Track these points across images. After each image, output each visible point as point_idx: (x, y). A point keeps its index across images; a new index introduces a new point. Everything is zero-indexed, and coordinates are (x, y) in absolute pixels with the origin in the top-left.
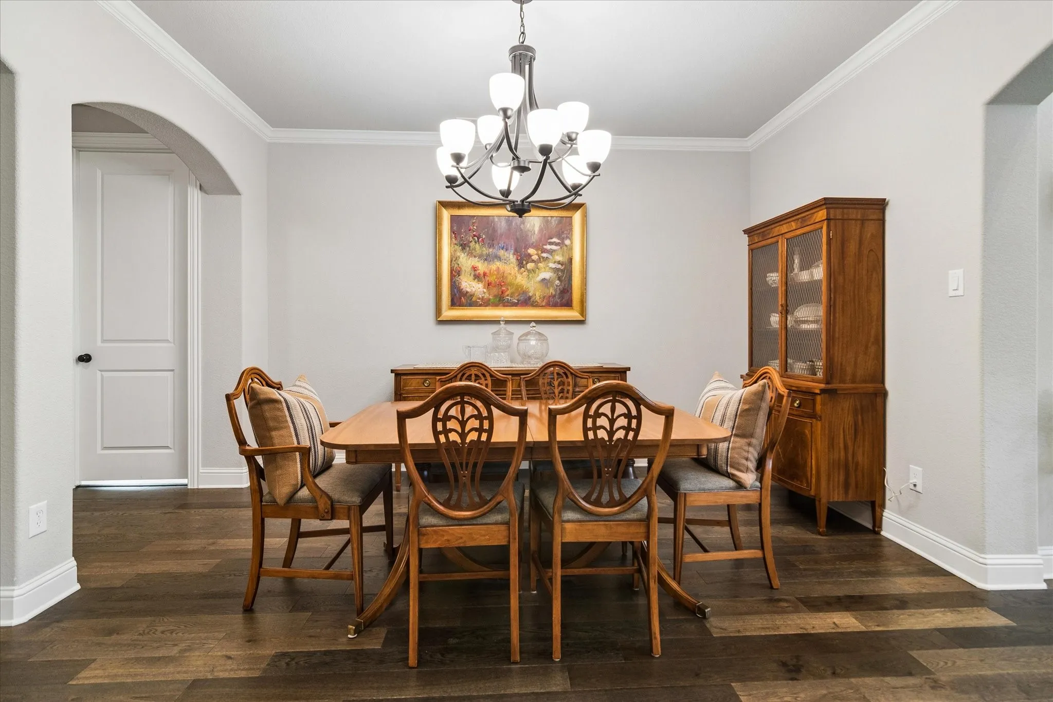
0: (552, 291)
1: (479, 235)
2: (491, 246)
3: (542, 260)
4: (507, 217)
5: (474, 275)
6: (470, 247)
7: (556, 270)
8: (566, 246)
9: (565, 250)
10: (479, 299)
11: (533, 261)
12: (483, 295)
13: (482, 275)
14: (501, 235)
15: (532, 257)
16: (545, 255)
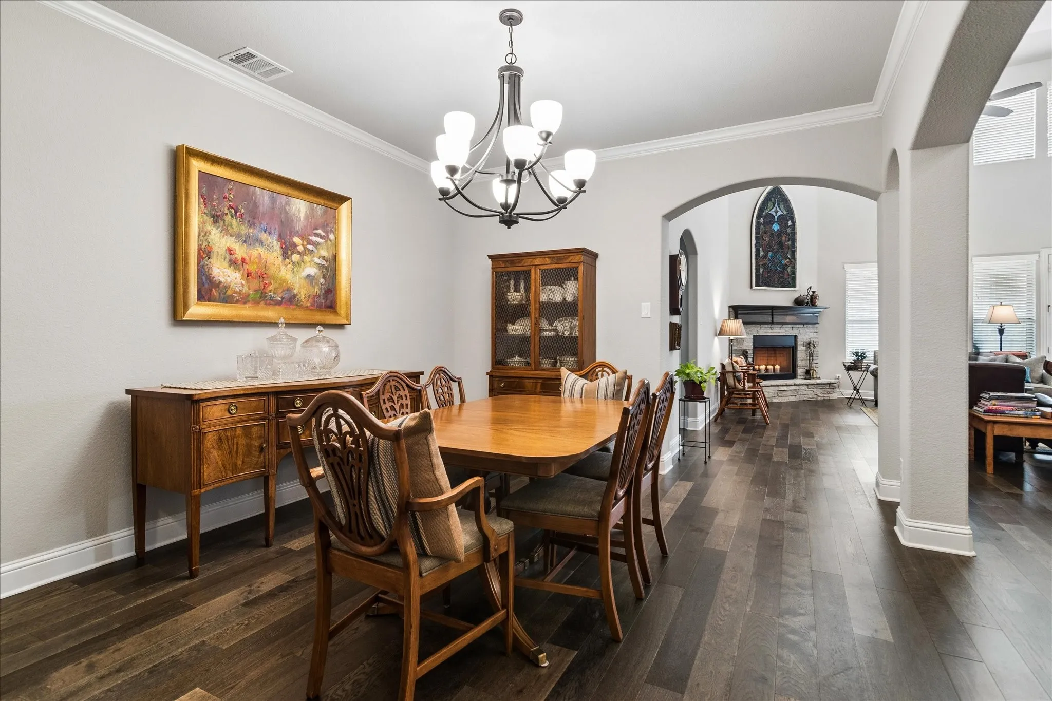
0: (317, 290)
1: (237, 207)
2: (252, 225)
3: (307, 252)
4: (270, 192)
5: (230, 261)
6: (224, 221)
7: (321, 266)
8: (330, 240)
9: (330, 246)
10: (236, 293)
11: (298, 252)
12: (241, 288)
13: (240, 261)
14: (264, 214)
15: (298, 248)
16: (310, 247)
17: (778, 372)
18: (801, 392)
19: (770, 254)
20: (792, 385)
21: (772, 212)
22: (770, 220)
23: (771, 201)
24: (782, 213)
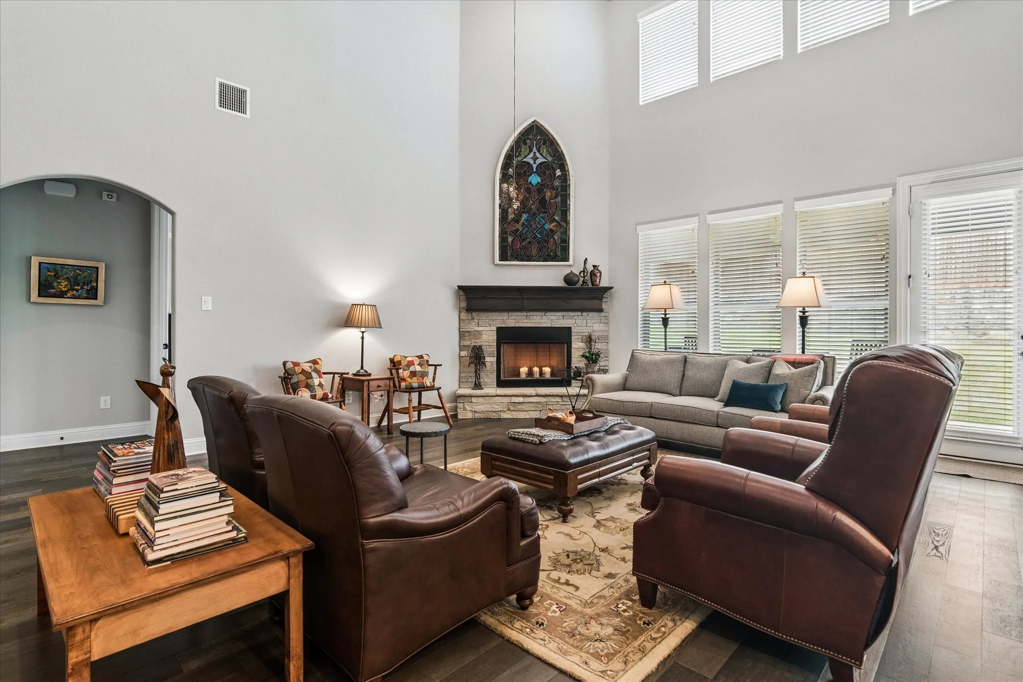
17: (548, 376)
18: (550, 406)
19: (525, 216)
20: (533, 396)
21: (529, 159)
22: (524, 170)
23: (525, 144)
24: (544, 160)
